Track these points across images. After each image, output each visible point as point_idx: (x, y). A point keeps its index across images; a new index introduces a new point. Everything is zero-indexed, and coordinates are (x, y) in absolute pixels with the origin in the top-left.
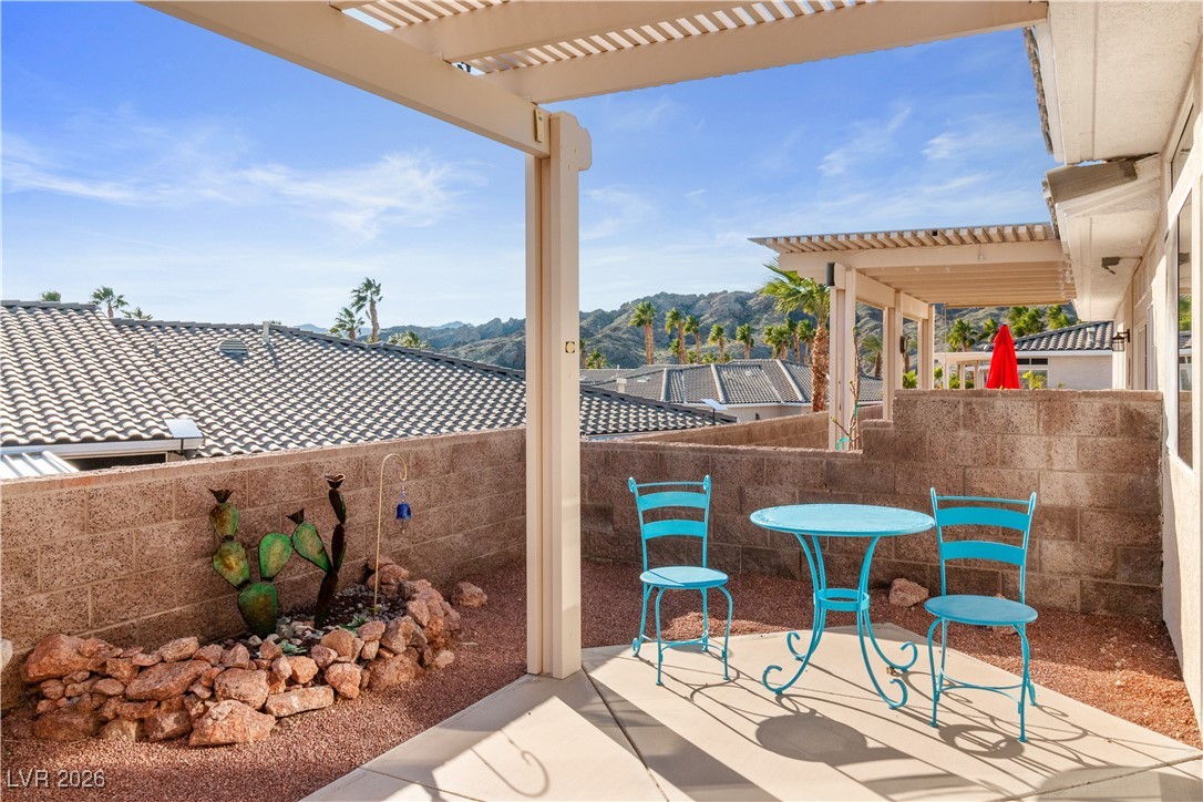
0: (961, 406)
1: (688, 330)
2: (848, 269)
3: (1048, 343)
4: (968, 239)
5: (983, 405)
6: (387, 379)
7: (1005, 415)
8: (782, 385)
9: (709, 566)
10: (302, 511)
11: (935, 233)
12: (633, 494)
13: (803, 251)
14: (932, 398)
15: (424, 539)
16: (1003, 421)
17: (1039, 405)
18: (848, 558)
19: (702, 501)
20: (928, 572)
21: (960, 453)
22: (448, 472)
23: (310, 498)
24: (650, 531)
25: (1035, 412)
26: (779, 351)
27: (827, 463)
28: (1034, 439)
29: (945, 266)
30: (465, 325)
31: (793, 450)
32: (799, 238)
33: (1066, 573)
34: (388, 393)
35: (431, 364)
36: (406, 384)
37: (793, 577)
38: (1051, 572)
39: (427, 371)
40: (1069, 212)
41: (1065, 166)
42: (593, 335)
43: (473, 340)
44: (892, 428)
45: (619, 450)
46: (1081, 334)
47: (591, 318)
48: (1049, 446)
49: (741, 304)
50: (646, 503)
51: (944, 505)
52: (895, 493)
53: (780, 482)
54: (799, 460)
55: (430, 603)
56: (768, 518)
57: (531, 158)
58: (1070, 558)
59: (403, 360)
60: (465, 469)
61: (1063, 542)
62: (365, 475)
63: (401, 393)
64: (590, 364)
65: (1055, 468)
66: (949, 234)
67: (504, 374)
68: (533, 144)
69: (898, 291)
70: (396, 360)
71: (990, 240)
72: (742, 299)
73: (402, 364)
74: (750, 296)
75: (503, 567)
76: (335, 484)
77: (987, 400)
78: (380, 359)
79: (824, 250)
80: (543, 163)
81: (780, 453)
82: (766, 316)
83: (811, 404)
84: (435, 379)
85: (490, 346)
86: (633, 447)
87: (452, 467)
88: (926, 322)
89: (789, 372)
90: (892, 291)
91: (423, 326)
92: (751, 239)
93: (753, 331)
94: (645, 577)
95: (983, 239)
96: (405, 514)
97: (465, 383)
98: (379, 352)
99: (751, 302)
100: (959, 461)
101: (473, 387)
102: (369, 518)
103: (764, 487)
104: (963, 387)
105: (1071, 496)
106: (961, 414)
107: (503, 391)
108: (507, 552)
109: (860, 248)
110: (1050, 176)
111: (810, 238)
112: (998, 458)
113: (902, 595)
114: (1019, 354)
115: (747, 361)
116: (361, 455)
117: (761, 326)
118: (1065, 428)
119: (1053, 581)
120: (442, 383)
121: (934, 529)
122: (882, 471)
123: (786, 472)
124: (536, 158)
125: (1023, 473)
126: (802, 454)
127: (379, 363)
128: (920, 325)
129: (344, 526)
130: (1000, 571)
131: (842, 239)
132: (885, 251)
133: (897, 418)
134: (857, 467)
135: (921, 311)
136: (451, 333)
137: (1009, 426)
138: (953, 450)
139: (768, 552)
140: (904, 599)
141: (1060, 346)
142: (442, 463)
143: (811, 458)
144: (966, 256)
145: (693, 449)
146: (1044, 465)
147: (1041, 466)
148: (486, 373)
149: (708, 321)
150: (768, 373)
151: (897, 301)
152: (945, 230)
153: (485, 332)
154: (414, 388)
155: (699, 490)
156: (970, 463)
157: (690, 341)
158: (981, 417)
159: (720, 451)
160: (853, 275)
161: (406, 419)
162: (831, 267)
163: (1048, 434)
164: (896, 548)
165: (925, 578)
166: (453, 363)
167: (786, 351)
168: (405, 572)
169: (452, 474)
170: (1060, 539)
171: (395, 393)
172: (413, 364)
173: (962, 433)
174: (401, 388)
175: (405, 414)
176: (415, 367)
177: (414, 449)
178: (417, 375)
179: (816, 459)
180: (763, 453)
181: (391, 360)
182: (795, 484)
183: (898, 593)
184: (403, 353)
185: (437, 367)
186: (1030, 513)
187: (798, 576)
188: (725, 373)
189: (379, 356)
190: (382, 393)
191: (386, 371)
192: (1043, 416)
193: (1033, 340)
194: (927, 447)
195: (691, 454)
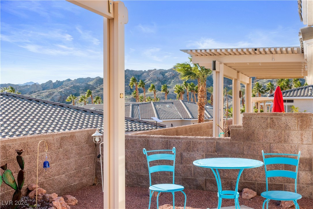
0: (269, 119)
1: (140, 86)
2: (221, 63)
3: (293, 94)
4: (268, 52)
5: (277, 118)
6: (9, 109)
7: (286, 123)
8: (182, 111)
9: (175, 184)
10: (6, 165)
11: (256, 50)
12: (145, 155)
13: (202, 55)
14: (258, 116)
15: (50, 177)
16: (285, 125)
17: (298, 118)
18: (225, 181)
19: (172, 157)
20: (256, 186)
21: (269, 137)
22: (59, 149)
23: (5, 160)
24: (152, 170)
25: (296, 121)
26: (180, 96)
27: (216, 143)
28: (296, 132)
29: (259, 63)
30: (35, 84)
31: (202, 137)
32: (201, 50)
33: (308, 184)
34: (10, 115)
35: (28, 102)
36: (18, 111)
37: (203, 189)
38: (303, 184)
39: (27, 105)
40: (309, 44)
41: (307, 27)
42: (95, 88)
43: (39, 91)
44: (242, 128)
45: (130, 139)
46: (307, 90)
47: (95, 81)
48: (302, 135)
49: (162, 75)
50: (151, 158)
51: (267, 157)
52: (244, 154)
53: (198, 151)
54: (205, 141)
55: (61, 202)
56: (201, 163)
57: (105, 19)
58: (309, 178)
59: (15, 100)
60: (66, 147)
61: (307, 172)
62: (27, 150)
63: (16, 115)
64: (95, 102)
65: (304, 143)
66: (261, 50)
67: (62, 106)
68: (108, 14)
69: (238, 72)
70: (12, 100)
71: (276, 53)
72: (163, 73)
73: (15, 102)
74: (166, 71)
75: (81, 189)
76: (19, 153)
77: (278, 117)
78: (4, 100)
79: (211, 55)
80: (111, 21)
81: (197, 139)
82: (173, 80)
83: (198, 120)
84: (31, 109)
85: (47, 93)
86: (136, 137)
87: (61, 146)
88: (248, 85)
89: (185, 105)
90: (236, 72)
91: (15, 84)
92: (181, 50)
93: (169, 87)
94: (151, 188)
95: (274, 52)
96: (47, 166)
97: (45, 111)
98: (4, 97)
99: (166, 74)
100: (268, 141)
101: (49, 112)
102: (28, 168)
103: (191, 153)
104: (259, 112)
105: (310, 154)
106: (269, 122)
107: (63, 114)
108: (82, 183)
109: (225, 54)
110: (302, 30)
111: (206, 50)
112: (283, 140)
113: (247, 194)
114: (284, 98)
115: (166, 100)
116: (25, 141)
117: (171, 85)
118: (307, 127)
119: (303, 187)
120: (35, 111)
121: (264, 166)
122: (238, 145)
123: (200, 147)
124: (108, 19)
125: (292, 145)
126: (206, 139)
127: (4, 102)
128: (246, 86)
129: (23, 171)
130: (284, 184)
131: (219, 51)
132: (235, 56)
133: (244, 124)
134: (228, 144)
135: (246, 80)
136: (28, 87)
137: (287, 127)
138: (266, 136)
139: (192, 179)
140: (247, 196)
141: (298, 95)
142: (57, 145)
143: (210, 141)
144: (267, 59)
145: (161, 138)
146: (300, 142)
147: (299, 143)
148: (54, 106)
149: (148, 82)
150: (177, 106)
151: (238, 76)
152: (260, 48)
153: (44, 87)
154: (21, 113)
155: (171, 153)
156: (272, 142)
157: (141, 91)
158: (276, 123)
159: (172, 138)
160: (222, 66)
161: (20, 127)
162: (214, 62)
163: (301, 130)
164: (244, 176)
165: (255, 187)
166: (38, 101)
167: (183, 96)
168: (44, 191)
169: (60, 149)
170: (306, 171)
171: (13, 115)
172: (20, 102)
173: (269, 130)
174: (16, 113)
175: (19, 125)
176: (21, 103)
177: (46, 139)
178: (22, 107)
179: (212, 141)
180: (190, 139)
181: (10, 100)
182: (203, 151)
183: (245, 194)
184: (15, 97)
185: (31, 103)
186: (298, 159)
187: (205, 189)
188: (157, 106)
189: (4, 98)
190: (7, 115)
191: (8, 105)
192: (300, 123)
193: (288, 92)
194: (256, 136)
195: (160, 139)
